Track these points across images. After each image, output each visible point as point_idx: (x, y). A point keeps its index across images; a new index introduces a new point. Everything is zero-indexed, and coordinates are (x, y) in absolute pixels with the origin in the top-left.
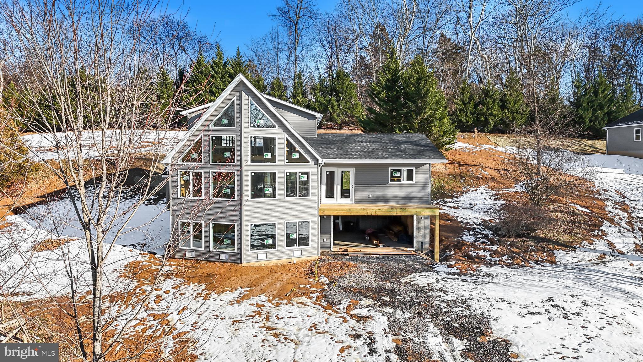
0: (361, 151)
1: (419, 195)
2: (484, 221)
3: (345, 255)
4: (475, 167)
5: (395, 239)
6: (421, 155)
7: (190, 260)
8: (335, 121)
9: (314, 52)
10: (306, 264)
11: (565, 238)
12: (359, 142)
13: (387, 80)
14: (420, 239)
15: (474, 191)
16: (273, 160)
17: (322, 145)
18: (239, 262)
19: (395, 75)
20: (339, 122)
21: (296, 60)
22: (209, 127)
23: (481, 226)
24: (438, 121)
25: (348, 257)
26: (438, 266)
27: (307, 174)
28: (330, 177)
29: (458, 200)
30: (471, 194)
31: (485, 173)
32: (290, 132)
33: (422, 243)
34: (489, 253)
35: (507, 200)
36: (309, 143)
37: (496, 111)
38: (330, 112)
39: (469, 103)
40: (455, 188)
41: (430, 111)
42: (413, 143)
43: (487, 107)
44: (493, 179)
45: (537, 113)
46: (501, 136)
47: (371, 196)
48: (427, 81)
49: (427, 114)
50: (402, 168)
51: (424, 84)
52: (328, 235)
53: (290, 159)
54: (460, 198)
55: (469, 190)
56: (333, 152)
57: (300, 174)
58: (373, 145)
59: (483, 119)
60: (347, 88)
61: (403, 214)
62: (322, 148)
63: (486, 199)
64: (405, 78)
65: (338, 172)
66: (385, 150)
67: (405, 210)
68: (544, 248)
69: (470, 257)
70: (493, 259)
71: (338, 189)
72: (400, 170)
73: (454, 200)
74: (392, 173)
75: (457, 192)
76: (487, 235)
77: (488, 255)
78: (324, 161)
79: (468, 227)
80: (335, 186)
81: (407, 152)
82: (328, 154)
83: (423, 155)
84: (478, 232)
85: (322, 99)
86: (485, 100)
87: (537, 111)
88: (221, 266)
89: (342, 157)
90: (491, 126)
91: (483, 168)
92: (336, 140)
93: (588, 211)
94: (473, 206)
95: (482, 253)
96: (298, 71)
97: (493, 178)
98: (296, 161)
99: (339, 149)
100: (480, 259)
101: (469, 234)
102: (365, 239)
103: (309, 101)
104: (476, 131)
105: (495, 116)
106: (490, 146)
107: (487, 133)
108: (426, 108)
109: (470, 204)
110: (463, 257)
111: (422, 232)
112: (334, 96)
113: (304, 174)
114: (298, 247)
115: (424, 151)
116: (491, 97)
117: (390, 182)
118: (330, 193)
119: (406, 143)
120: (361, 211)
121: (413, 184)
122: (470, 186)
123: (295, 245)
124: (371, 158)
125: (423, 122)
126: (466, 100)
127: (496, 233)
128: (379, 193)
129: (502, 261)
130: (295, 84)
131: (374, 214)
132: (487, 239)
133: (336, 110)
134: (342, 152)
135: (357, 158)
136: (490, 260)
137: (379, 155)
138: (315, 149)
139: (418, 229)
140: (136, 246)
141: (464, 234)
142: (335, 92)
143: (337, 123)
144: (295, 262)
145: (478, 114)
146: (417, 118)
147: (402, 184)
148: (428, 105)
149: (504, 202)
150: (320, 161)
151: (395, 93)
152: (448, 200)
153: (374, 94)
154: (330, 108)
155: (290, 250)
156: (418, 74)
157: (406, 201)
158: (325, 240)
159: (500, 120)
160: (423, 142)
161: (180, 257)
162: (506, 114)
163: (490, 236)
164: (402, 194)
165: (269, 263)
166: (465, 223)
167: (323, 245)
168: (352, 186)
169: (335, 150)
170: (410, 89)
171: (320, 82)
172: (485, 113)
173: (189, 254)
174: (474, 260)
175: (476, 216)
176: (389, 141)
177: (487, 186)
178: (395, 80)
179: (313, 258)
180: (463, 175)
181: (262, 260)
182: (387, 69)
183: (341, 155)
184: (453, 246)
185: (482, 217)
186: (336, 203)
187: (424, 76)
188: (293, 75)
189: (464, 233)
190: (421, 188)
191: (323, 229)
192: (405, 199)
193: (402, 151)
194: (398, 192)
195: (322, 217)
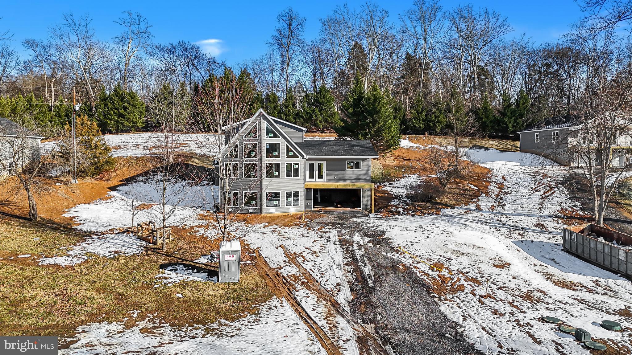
0: (329, 151)
1: (364, 177)
2: (407, 194)
3: (320, 212)
4: (415, 161)
6: (364, 153)
8: (318, 126)
10: (297, 215)
11: (453, 202)
12: (329, 145)
13: (354, 100)
14: (365, 203)
15: (409, 177)
16: (278, 156)
17: (306, 147)
18: (260, 213)
19: (360, 96)
21: (287, 78)
22: (242, 138)
23: (405, 197)
24: (387, 130)
25: (322, 212)
26: (371, 215)
27: (298, 164)
28: (311, 166)
31: (420, 165)
32: (288, 140)
33: (366, 205)
34: (403, 209)
35: (427, 182)
36: (298, 146)
38: (314, 119)
40: (397, 175)
41: (382, 123)
43: (435, 116)
47: (335, 177)
48: (380, 102)
49: (380, 125)
50: (354, 161)
51: (378, 104)
52: (310, 201)
53: (288, 156)
54: (399, 182)
56: (313, 152)
57: (294, 164)
58: (337, 147)
59: (431, 124)
60: (327, 101)
62: (307, 149)
63: (415, 182)
64: (366, 99)
65: (316, 163)
66: (343, 150)
67: (356, 186)
68: (436, 207)
69: (391, 212)
71: (316, 173)
72: (353, 162)
73: (395, 183)
74: (348, 164)
76: (406, 201)
77: (402, 211)
78: (308, 157)
79: (397, 197)
80: (314, 172)
81: (356, 151)
82: (310, 152)
84: (401, 200)
85: (308, 109)
88: (250, 216)
90: (438, 130)
92: (315, 144)
93: (477, 188)
95: (399, 209)
96: (289, 87)
97: (424, 168)
98: (292, 157)
99: (316, 150)
100: (397, 212)
101: (396, 201)
102: (333, 204)
103: (298, 110)
104: (426, 134)
105: (440, 122)
106: (435, 146)
107: (435, 135)
108: (379, 120)
109: (404, 185)
110: (387, 211)
111: (366, 199)
112: (317, 107)
113: (296, 164)
114: (293, 206)
117: (347, 169)
118: (311, 176)
119: (357, 146)
120: (329, 186)
121: (360, 170)
122: (407, 174)
123: (291, 205)
124: (335, 155)
125: (377, 130)
127: (412, 200)
128: (341, 176)
129: (409, 213)
130: (286, 97)
131: (337, 188)
132: (405, 203)
133: (319, 118)
134: (318, 151)
135: (326, 155)
136: (402, 213)
137: (340, 153)
138: (302, 150)
139: (364, 197)
140: (196, 207)
142: (318, 104)
143: (320, 128)
144: (291, 214)
145: (428, 121)
146: (373, 127)
147: (353, 170)
148: (381, 119)
149: (425, 183)
150: (305, 157)
151: (359, 109)
152: (391, 183)
154: (314, 117)
155: (288, 208)
156: (374, 96)
157: (357, 180)
158: (309, 204)
159: (445, 126)
160: (368, 145)
164: (354, 176)
165: (277, 214)
166: (396, 195)
167: (307, 207)
168: (325, 171)
169: (314, 150)
170: (369, 107)
171: (307, 94)
172: (433, 120)
174: (394, 213)
175: (404, 191)
176: (347, 144)
177: (418, 173)
179: (302, 212)
181: (272, 213)
183: (318, 153)
185: (407, 192)
186: (315, 181)
187: (378, 98)
188: (285, 90)
189: (393, 200)
190: (365, 173)
191: (308, 197)
192: (355, 179)
193: (353, 151)
194: (351, 175)
195: (307, 189)
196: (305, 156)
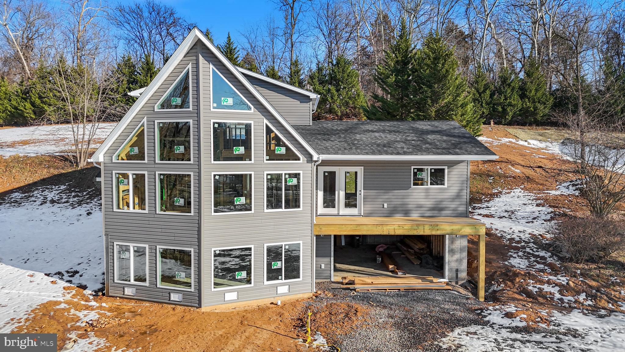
0: (372, 144)
1: (453, 205)
2: (533, 236)
3: (351, 290)
4: (503, 163)
5: (417, 262)
6: (459, 149)
7: (129, 299)
8: (335, 113)
9: (312, 39)
10: (295, 306)
12: (368, 131)
13: (396, 62)
14: (454, 265)
15: (508, 193)
16: (247, 156)
17: (318, 136)
18: (197, 306)
19: (406, 56)
20: (339, 114)
21: (292, 47)
22: (154, 109)
23: (532, 244)
24: (460, 108)
25: (356, 294)
26: (490, 314)
27: (297, 176)
28: (330, 179)
29: (489, 205)
30: (504, 198)
31: (517, 171)
32: (272, 116)
33: (457, 271)
34: (557, 288)
35: (554, 207)
36: (301, 134)
37: (515, 100)
38: (330, 103)
39: (484, 91)
40: (482, 190)
41: (450, 97)
42: (444, 132)
43: (505, 96)
44: (528, 179)
45: (581, 98)
46: (520, 129)
47: (386, 205)
48: (445, 61)
49: (446, 101)
50: (429, 168)
51: (443, 65)
52: (326, 260)
53: (272, 156)
54: (492, 203)
55: (501, 193)
56: (333, 146)
57: (287, 176)
58: (388, 136)
59: (500, 109)
60: (348, 76)
61: (434, 233)
62: (319, 139)
63: (525, 204)
64: (419, 59)
65: (340, 173)
66: (406, 142)
67: (436, 228)
69: (529, 294)
70: (566, 299)
71: (340, 195)
72: (426, 170)
73: (484, 206)
74: (415, 174)
75: (486, 195)
76: (543, 258)
77: (556, 292)
78: (321, 158)
79: (514, 246)
80: (337, 192)
81: (437, 145)
82: (326, 148)
83: (461, 148)
84: (529, 253)
85: (321, 88)
86: (502, 88)
87: (581, 96)
88: (172, 312)
89: (346, 151)
90: (509, 118)
91: (513, 165)
92: (337, 130)
94: (511, 214)
96: (294, 60)
97: (528, 177)
98: (280, 157)
99: (342, 141)
100: (545, 297)
101: (518, 256)
102: (375, 260)
104: (492, 123)
105: (513, 106)
106: (511, 140)
107: (504, 125)
108: (444, 93)
109: (506, 211)
110: (519, 294)
111: (456, 256)
112: (334, 85)
113: (291, 176)
114: (284, 281)
115: (460, 143)
116: (509, 85)
117: (412, 186)
118: (329, 202)
119: (433, 132)
120: (374, 228)
121: (445, 189)
122: (501, 187)
123: (280, 277)
124: (387, 153)
125: (441, 110)
126: (480, 88)
127: (556, 256)
128: (397, 202)
129: (580, 303)
130: (291, 73)
131: (392, 233)
132: (545, 264)
133: (336, 100)
134: (346, 145)
135: (367, 154)
137: (400, 149)
138: (308, 142)
139: (452, 251)
140: (63, 275)
141: (511, 256)
142: (335, 81)
143: (337, 115)
144: (279, 303)
145: (494, 104)
146: (433, 105)
147: (427, 189)
148: (447, 90)
149: (551, 210)
151: (406, 77)
152: (477, 205)
153: (380, 79)
154: (330, 99)
155: (272, 286)
156: (435, 52)
157: (435, 213)
158: (323, 266)
159: (520, 110)
160: (456, 131)
161: (116, 295)
162: (526, 105)
163: (549, 260)
164: (429, 203)
165: (242, 305)
166: (509, 239)
167: (319, 274)
168: (361, 193)
169: (336, 142)
171: (318, 69)
172: (501, 103)
173: (129, 292)
174: (536, 299)
175: (521, 228)
176: (409, 130)
177: (522, 187)
178: (405, 62)
179: (306, 296)
180: (491, 173)
182: (396, 49)
183: (345, 149)
184: (500, 275)
185: (529, 231)
186: (338, 215)
187: (442, 55)
188: (289, 64)
189: (510, 253)
190: (455, 194)
191: (320, 253)
192: (433, 209)
193: (430, 144)
194: (423, 202)
195: (318, 237)
196: (315, 157)
